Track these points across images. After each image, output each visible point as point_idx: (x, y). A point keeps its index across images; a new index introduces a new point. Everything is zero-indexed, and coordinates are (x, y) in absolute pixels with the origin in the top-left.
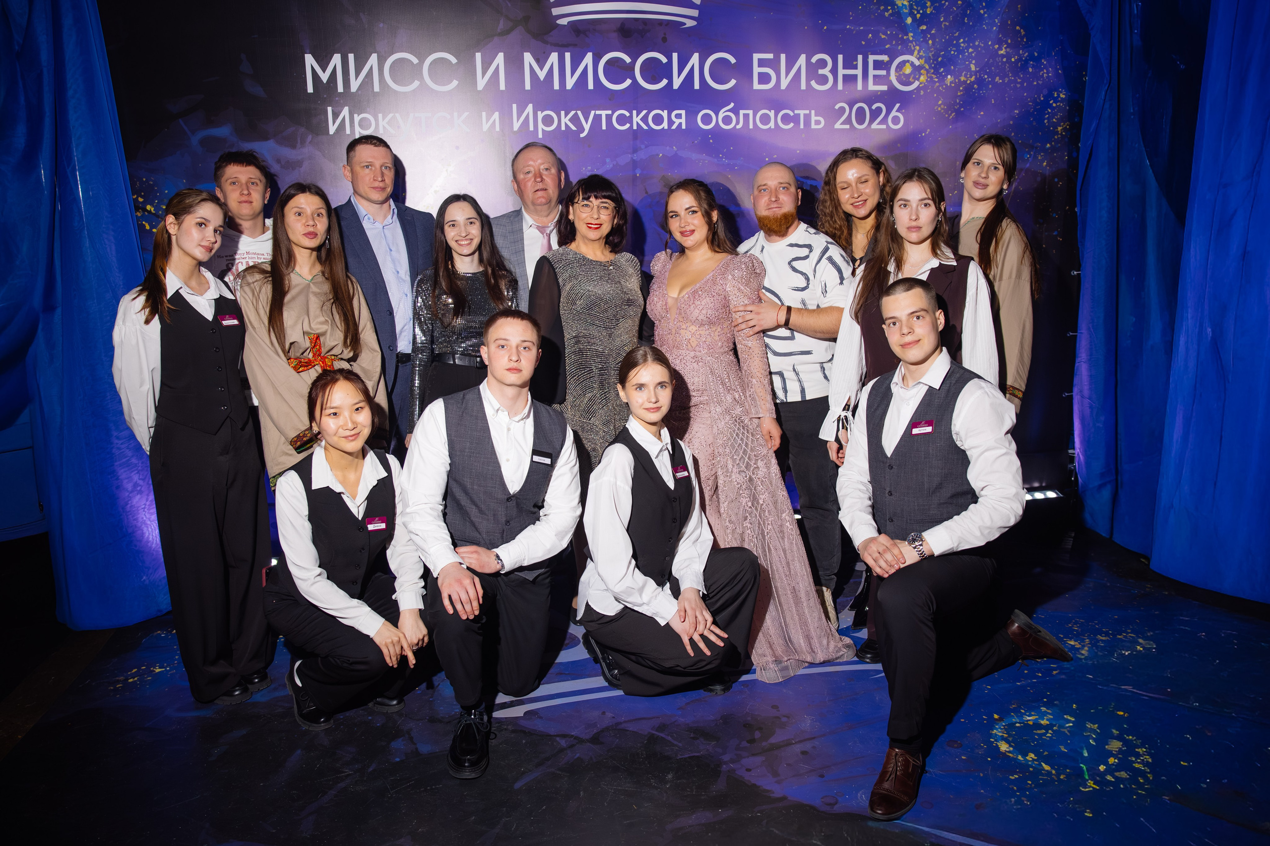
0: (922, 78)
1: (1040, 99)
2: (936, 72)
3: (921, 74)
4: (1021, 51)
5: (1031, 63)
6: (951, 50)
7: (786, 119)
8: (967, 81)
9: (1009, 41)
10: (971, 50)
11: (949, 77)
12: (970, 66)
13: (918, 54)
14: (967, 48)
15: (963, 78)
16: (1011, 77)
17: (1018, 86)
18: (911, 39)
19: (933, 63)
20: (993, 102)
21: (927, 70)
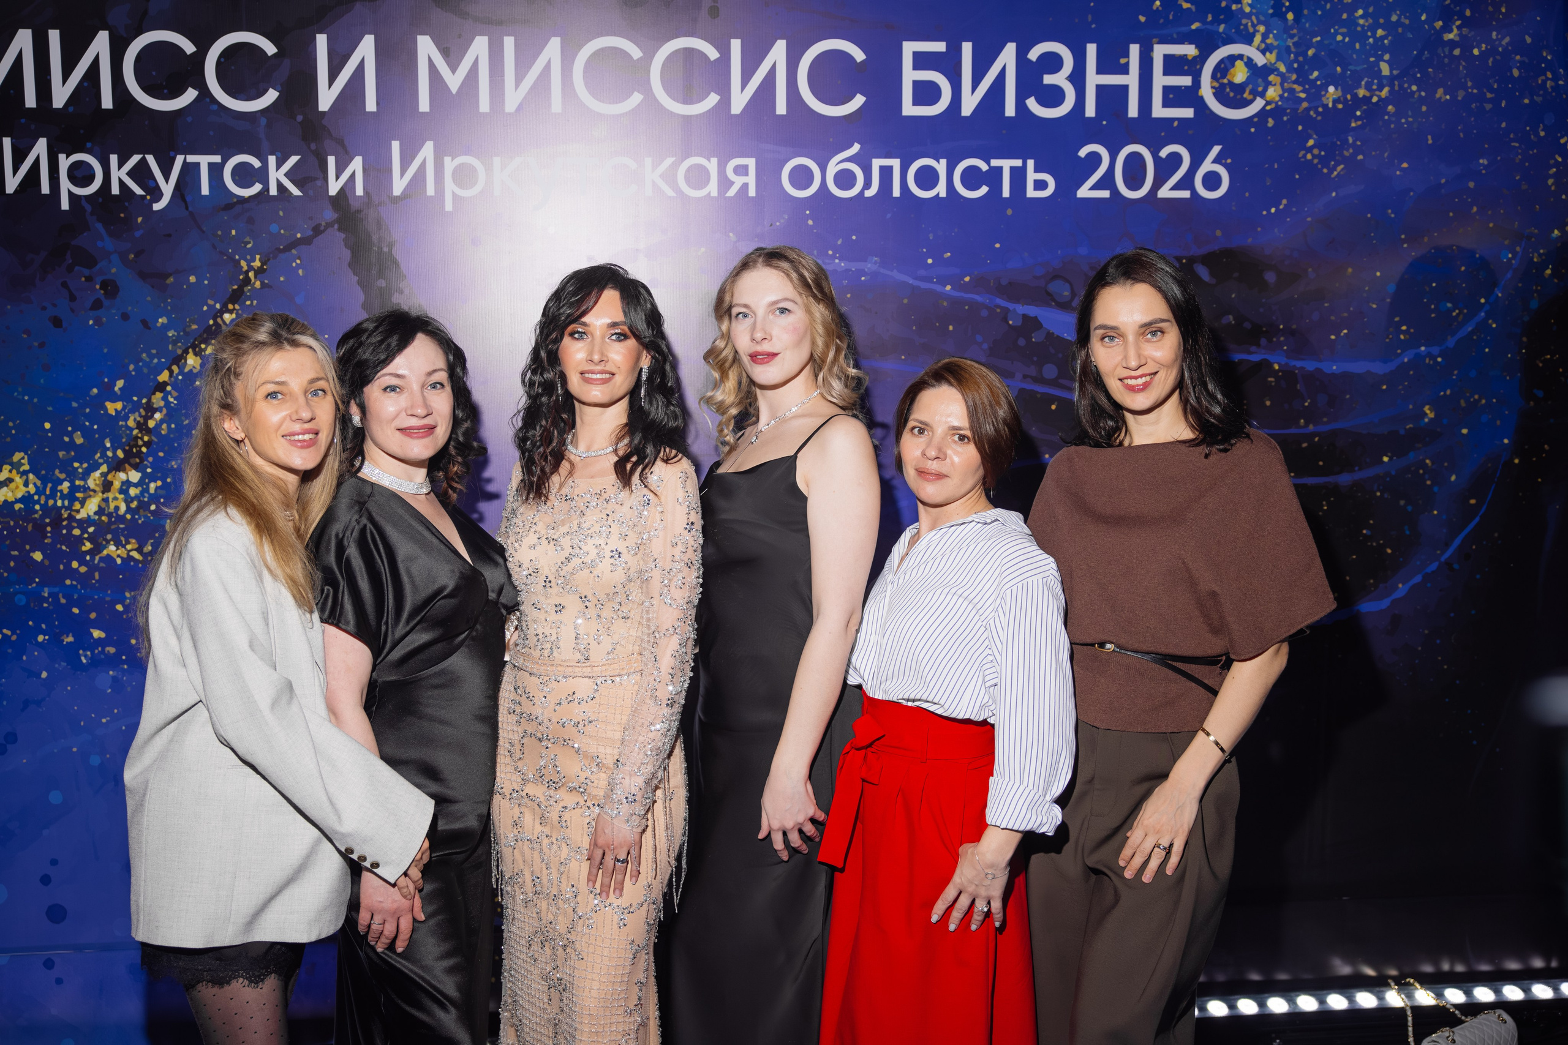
0: (1272, 93)
1: (1537, 135)
2: (1303, 79)
3: (1270, 83)
4: (1494, 34)
5: (1518, 57)
6: (1336, 33)
7: (972, 178)
8: (1371, 97)
9: (1468, 13)
10: (1380, 32)
11: (1331, 89)
12: (1378, 66)
13: (1263, 41)
14: (1373, 28)
15: (1361, 92)
16: (1472, 88)
17: (1488, 106)
18: (1247, 10)
19: (1296, 61)
20: (1430, 142)
21: (1281, 75)
